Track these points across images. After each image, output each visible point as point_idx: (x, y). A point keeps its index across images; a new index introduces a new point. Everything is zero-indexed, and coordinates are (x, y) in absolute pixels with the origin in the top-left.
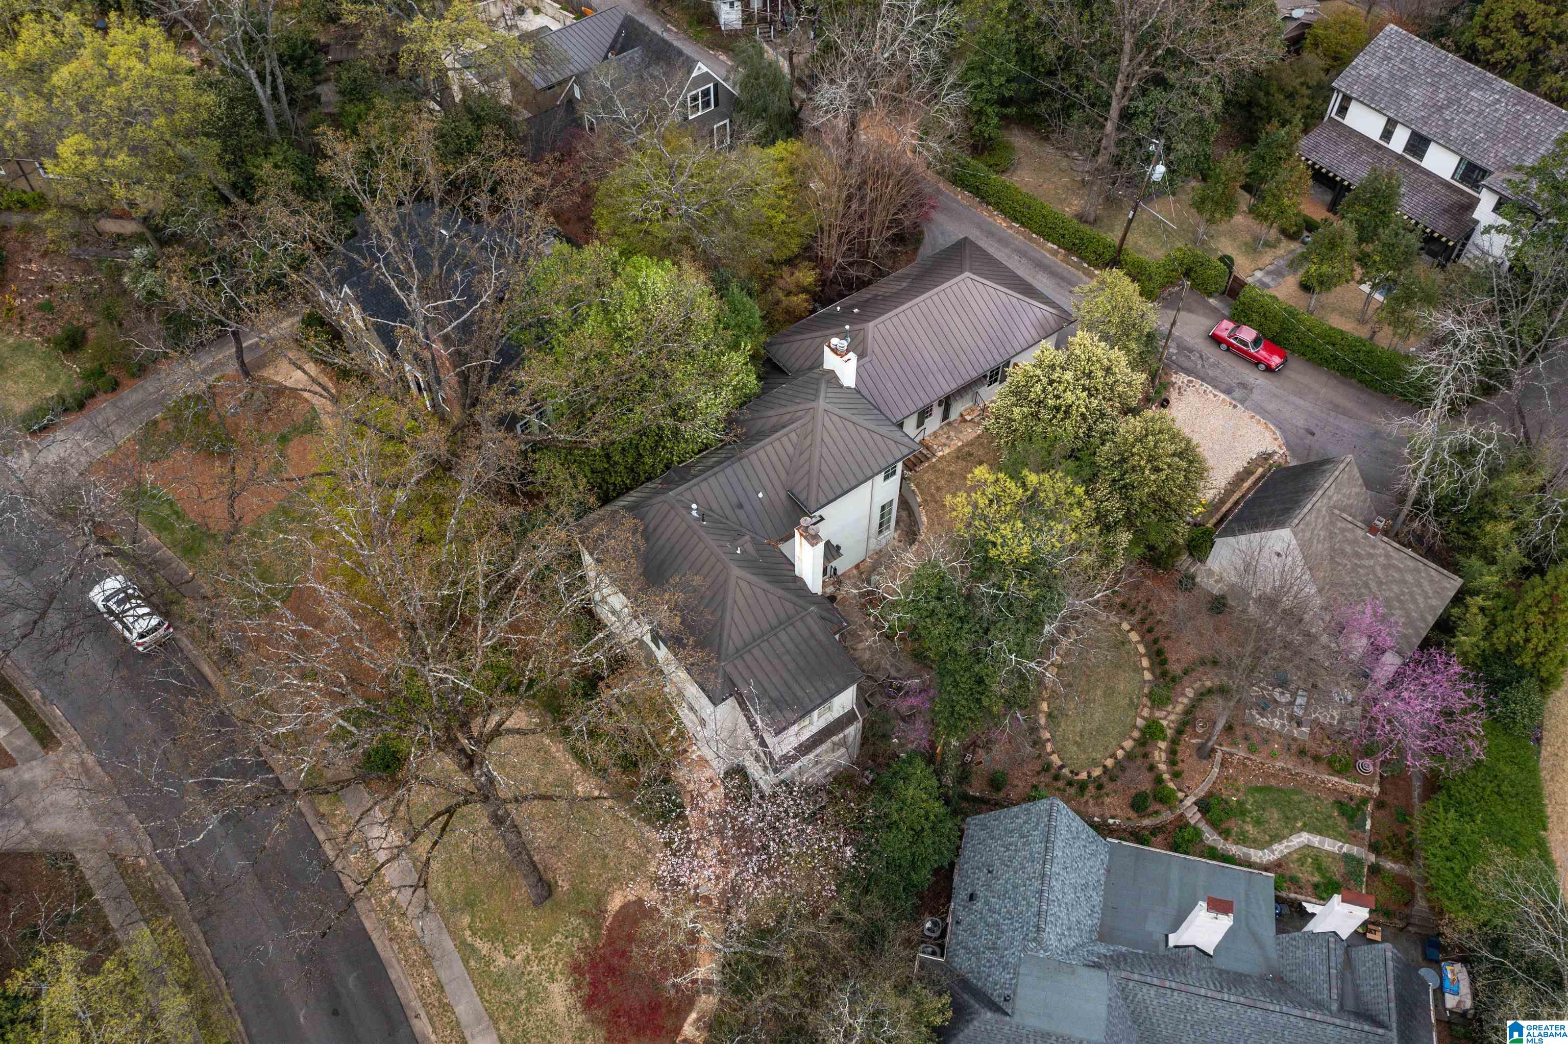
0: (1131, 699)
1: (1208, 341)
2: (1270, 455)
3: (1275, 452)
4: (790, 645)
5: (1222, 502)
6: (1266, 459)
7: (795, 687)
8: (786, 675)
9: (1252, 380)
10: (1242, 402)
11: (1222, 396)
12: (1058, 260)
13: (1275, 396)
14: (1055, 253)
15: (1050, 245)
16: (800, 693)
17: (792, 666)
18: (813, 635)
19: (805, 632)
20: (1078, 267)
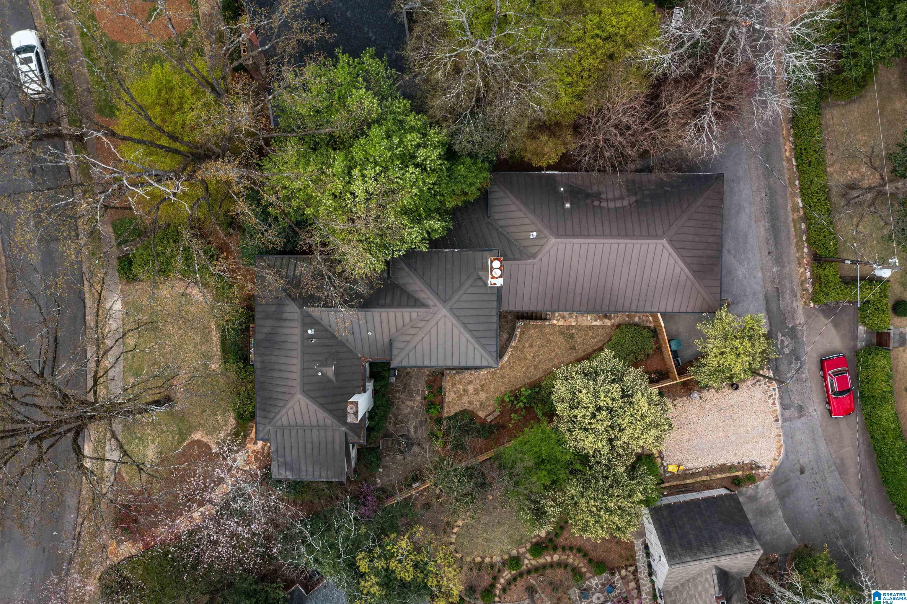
0: (522, 538)
1: (819, 360)
2: (758, 467)
3: (764, 467)
4: (315, 439)
5: (694, 475)
6: (752, 469)
7: (303, 462)
8: (301, 453)
9: (811, 409)
10: (785, 420)
11: (778, 407)
12: (792, 216)
13: (813, 431)
14: (796, 209)
15: (799, 200)
16: (303, 468)
17: (308, 451)
18: (333, 443)
19: (330, 439)
20: (798, 236)
